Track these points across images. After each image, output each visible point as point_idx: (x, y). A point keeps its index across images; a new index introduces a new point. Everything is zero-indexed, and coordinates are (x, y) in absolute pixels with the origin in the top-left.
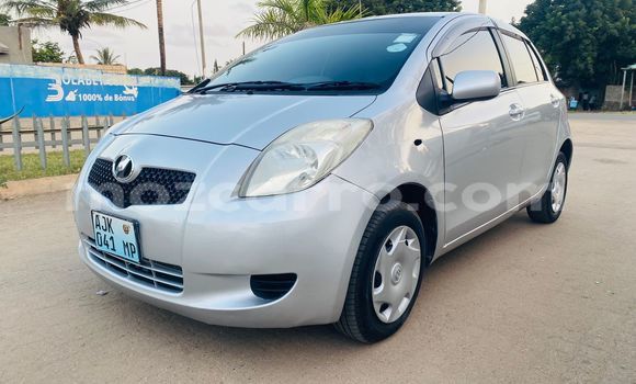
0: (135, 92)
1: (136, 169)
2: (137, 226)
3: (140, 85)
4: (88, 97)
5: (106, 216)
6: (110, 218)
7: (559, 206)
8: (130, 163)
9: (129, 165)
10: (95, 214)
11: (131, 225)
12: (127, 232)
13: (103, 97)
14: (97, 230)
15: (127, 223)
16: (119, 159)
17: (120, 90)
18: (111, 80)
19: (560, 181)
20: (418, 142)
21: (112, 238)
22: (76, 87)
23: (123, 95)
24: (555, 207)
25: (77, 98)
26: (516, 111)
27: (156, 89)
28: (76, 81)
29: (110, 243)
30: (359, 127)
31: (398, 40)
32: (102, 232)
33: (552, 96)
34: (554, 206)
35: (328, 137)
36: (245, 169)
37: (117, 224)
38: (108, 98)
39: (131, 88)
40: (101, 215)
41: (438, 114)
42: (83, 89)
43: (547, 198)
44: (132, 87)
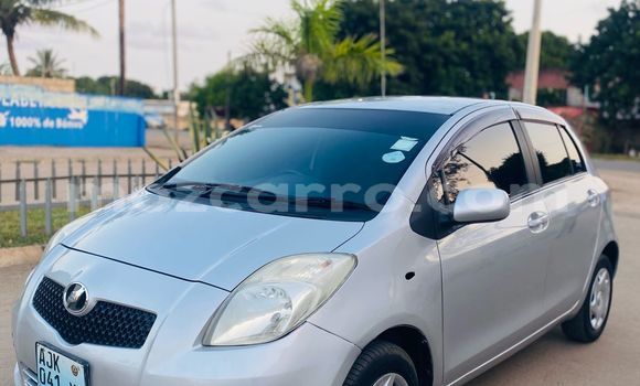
0: (84, 117)
1: (91, 301)
2: (88, 369)
3: (92, 107)
4: (21, 122)
5: (53, 352)
6: (57, 354)
7: (600, 322)
8: (84, 295)
9: (83, 296)
10: (40, 347)
11: (81, 368)
12: (76, 373)
13: (42, 121)
14: (41, 365)
15: (76, 364)
16: (72, 287)
17: (63, 113)
18: (54, 100)
19: (603, 291)
20: (410, 276)
21: (57, 377)
22: (7, 108)
23: (68, 120)
24: (595, 323)
25: (8, 123)
26: (539, 221)
27: (111, 114)
28: (8, 101)
29: (55, 382)
30: (341, 263)
31: (394, 147)
32: (46, 368)
33: (590, 192)
34: (593, 322)
35: (307, 275)
36: (211, 314)
37: (64, 362)
38: (48, 123)
39: (78, 111)
40: (47, 350)
41: (437, 239)
42: (17, 111)
43: (585, 312)
44: (80, 109)
